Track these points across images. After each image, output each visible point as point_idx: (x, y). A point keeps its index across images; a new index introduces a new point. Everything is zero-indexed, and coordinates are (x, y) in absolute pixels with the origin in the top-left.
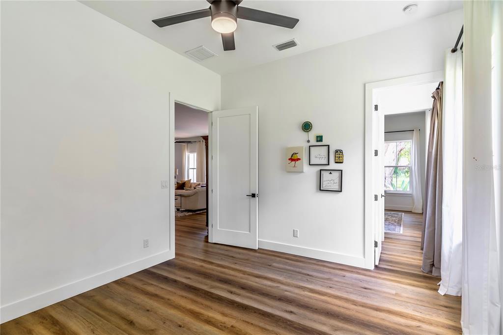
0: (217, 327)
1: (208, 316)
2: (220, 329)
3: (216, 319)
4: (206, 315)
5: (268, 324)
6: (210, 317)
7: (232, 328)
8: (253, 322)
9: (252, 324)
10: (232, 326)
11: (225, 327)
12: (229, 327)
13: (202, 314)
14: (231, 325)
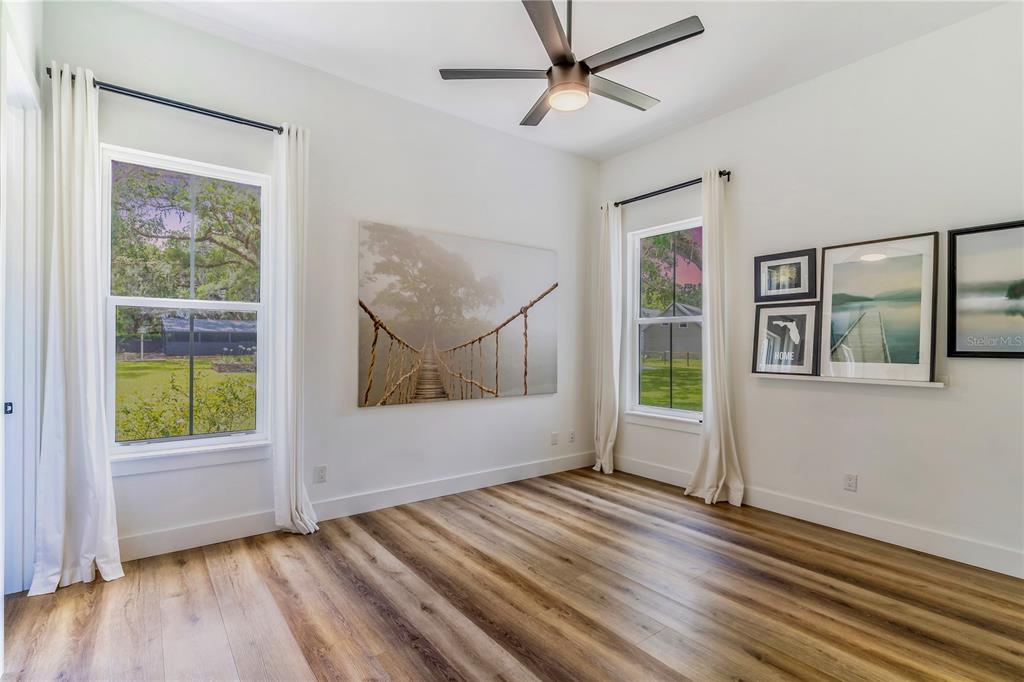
0: (575, 611)
1: (590, 635)
2: (570, 608)
3: (574, 626)
4: (595, 639)
5: (486, 599)
6: (585, 632)
7: (547, 605)
8: (507, 607)
9: (512, 605)
10: (548, 608)
11: (561, 610)
12: (553, 609)
13: (603, 643)
14: (549, 611)
